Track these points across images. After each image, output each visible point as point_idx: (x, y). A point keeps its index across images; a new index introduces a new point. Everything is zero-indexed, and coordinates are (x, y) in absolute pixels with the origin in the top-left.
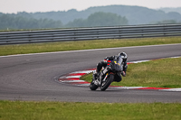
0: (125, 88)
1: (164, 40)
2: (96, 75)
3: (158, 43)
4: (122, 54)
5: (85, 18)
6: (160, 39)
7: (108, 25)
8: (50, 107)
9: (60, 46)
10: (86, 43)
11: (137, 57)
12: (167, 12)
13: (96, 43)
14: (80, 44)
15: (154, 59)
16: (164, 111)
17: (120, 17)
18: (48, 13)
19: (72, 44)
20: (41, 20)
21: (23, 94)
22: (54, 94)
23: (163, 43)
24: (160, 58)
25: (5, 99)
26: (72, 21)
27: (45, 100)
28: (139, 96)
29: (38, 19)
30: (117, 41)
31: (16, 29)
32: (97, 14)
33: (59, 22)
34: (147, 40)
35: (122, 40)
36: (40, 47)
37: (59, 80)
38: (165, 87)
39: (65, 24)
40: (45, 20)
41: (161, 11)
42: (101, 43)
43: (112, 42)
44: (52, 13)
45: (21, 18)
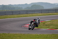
0: (43, 29)
1: (55, 13)
2: (30, 25)
3: (54, 15)
4: (38, 18)
5: (30, 6)
6: (54, 13)
7: (38, 9)
8: (19, 35)
9: (22, 15)
10: (30, 14)
11: (47, 19)
12: (56, 4)
13: (34, 15)
14: (28, 15)
15: (52, 20)
16: (56, 37)
17: (41, 6)
18: (18, 5)
19: (26, 15)
20: (16, 7)
21: (10, 31)
22: (20, 31)
23: (55, 15)
24: (54, 19)
25: (5, 33)
26: (26, 7)
27: (17, 33)
28: (47, 32)
29: (15, 7)
30: (40, 14)
31: (8, 10)
32: (34, 5)
33: (22, 8)
34: (50, 14)
35: (42, 14)
36: (16, 16)
37: (22, 26)
38: (56, 29)
39: (24, 8)
40: (17, 7)
41: (54, 4)
42: (35, 14)
43: (39, 14)
44: (19, 5)
45: (9, 6)
